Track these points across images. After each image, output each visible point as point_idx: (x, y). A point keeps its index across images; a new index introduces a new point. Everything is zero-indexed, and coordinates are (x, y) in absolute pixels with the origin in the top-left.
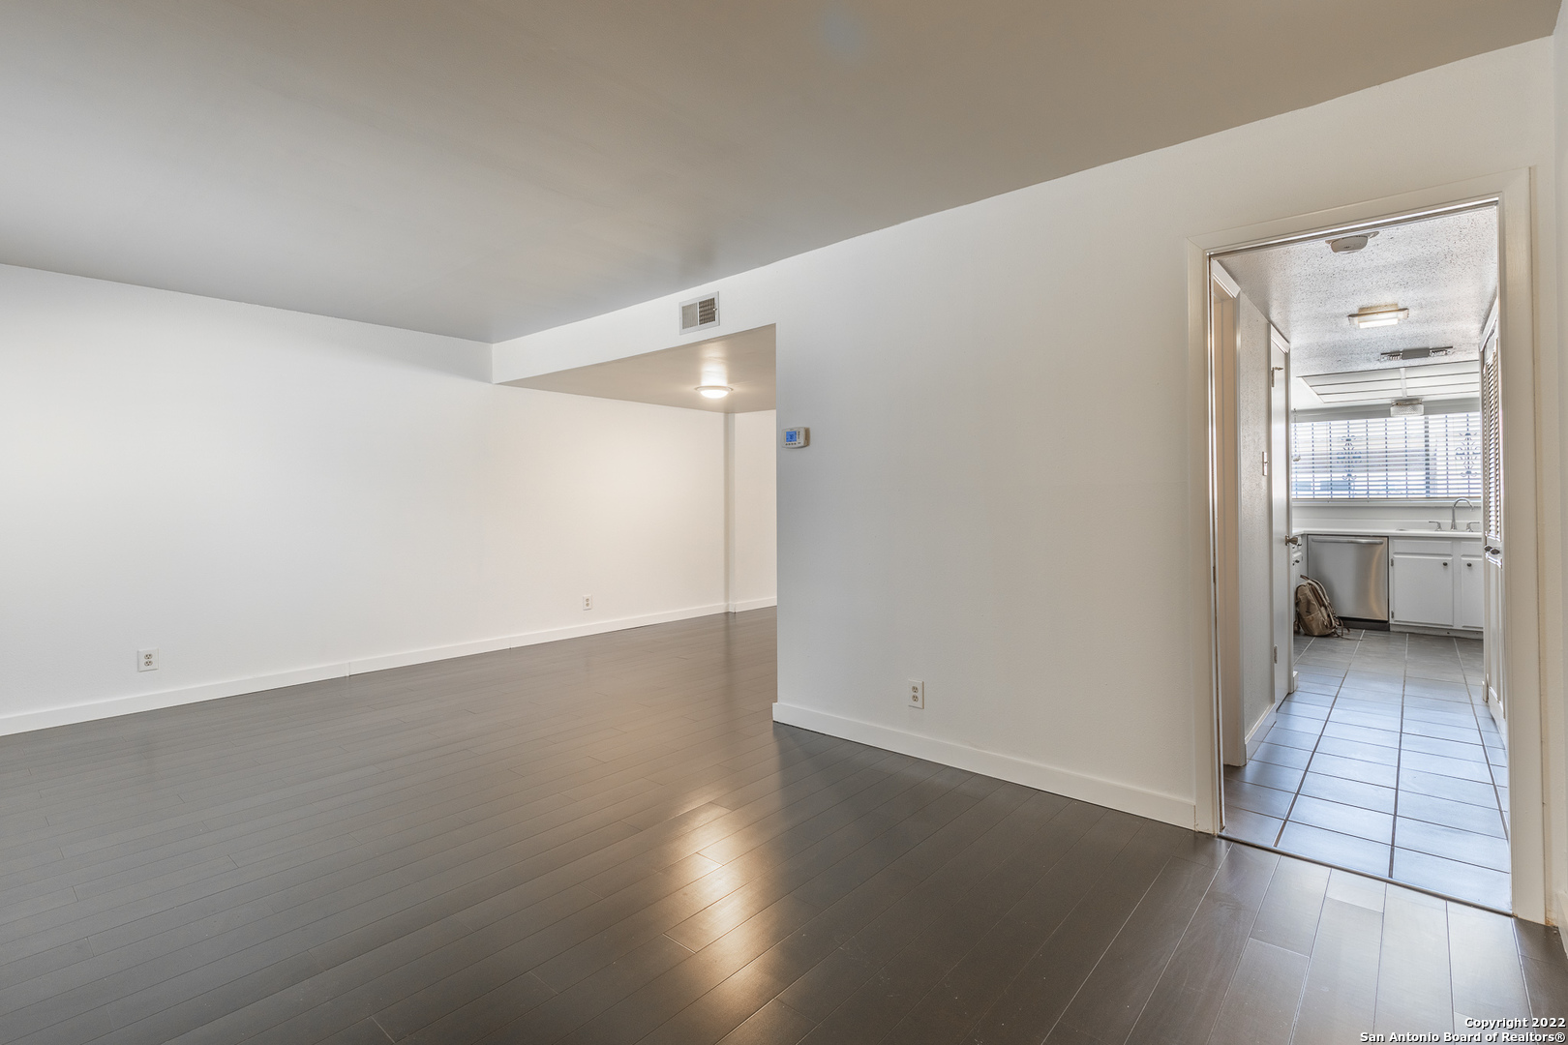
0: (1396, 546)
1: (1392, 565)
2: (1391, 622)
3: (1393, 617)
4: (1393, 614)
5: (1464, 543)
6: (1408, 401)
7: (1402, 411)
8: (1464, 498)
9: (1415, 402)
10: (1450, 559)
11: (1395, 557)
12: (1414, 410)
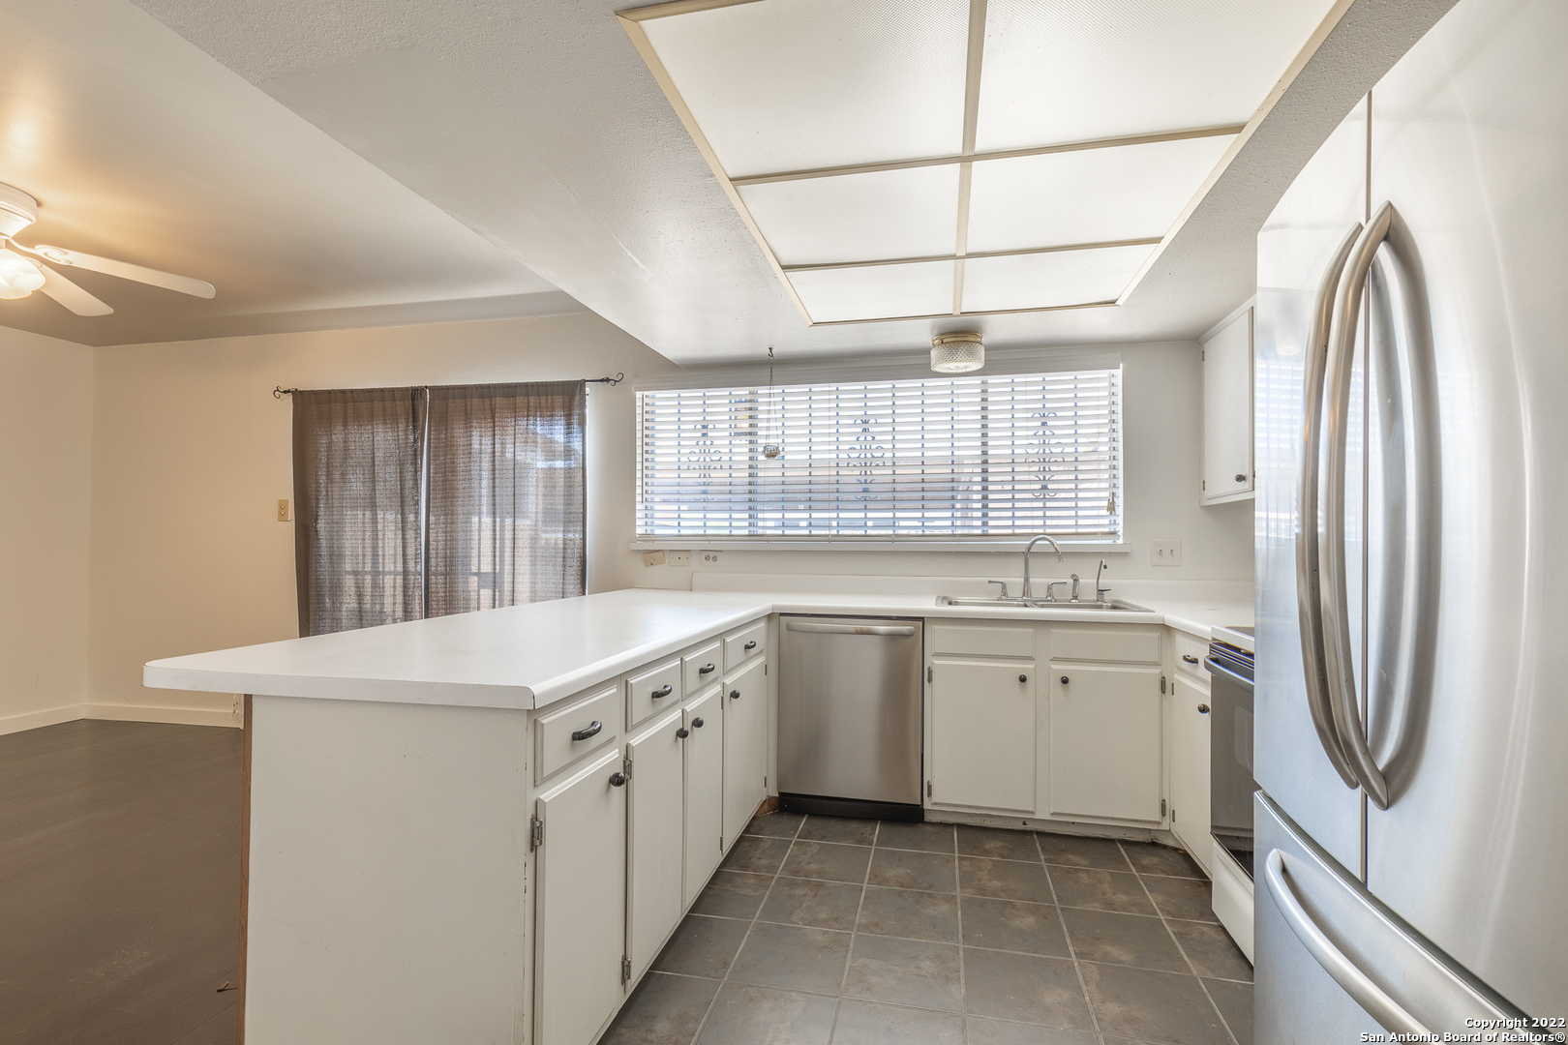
0: (937, 639)
1: (930, 680)
2: (927, 805)
3: (929, 794)
4: (930, 787)
5: (1056, 631)
6: (959, 334)
7: (951, 356)
8: (1044, 536)
9: (971, 338)
10: (1033, 666)
11: (934, 662)
12: (971, 355)
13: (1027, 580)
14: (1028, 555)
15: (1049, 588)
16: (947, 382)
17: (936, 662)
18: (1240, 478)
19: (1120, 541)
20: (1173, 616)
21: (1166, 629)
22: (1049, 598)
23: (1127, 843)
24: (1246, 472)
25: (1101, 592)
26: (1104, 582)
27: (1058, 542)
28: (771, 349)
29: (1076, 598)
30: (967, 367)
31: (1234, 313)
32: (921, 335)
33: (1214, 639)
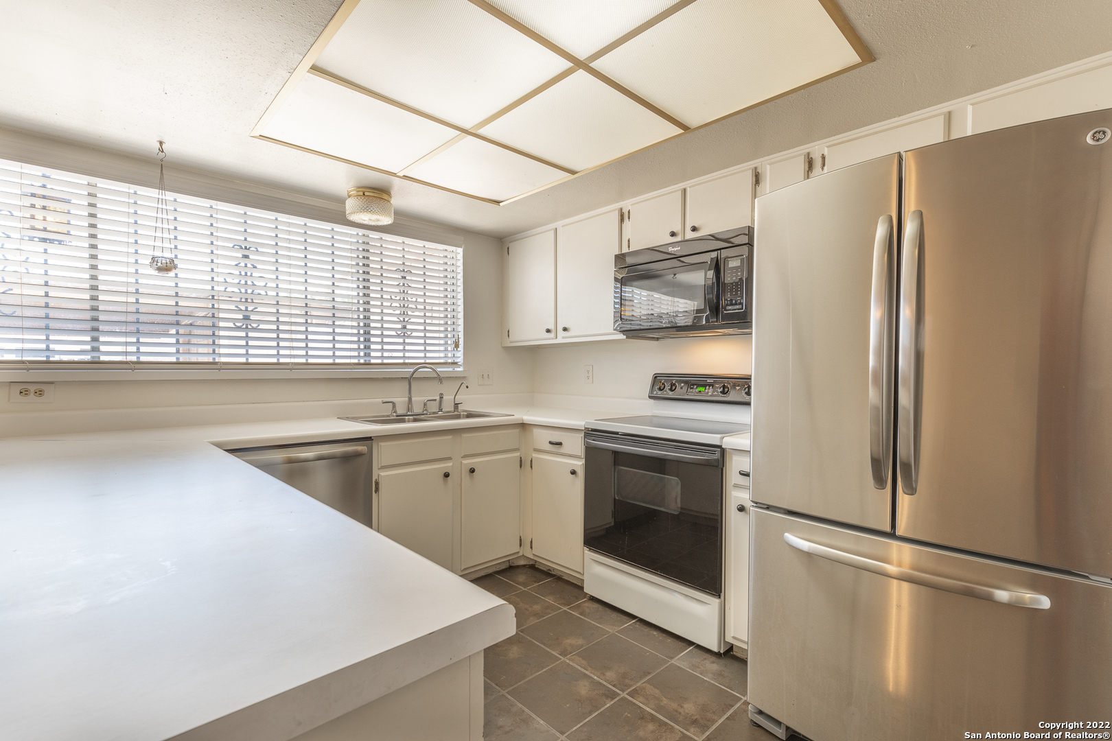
0: (383, 454)
1: (377, 489)
5: (465, 435)
6: (375, 193)
7: (366, 209)
8: (424, 365)
9: (385, 196)
10: (451, 464)
11: (381, 474)
12: (384, 211)
13: (410, 399)
14: (410, 380)
15: (425, 405)
16: (354, 231)
17: (382, 474)
18: (548, 331)
19: (461, 369)
20: (528, 418)
21: (523, 426)
22: (425, 412)
23: (499, 572)
24: (551, 327)
25: (456, 405)
26: (459, 398)
27: (439, 370)
28: (161, 143)
29: (441, 410)
30: (378, 220)
31: (538, 229)
32: (338, 180)
33: (586, 428)
